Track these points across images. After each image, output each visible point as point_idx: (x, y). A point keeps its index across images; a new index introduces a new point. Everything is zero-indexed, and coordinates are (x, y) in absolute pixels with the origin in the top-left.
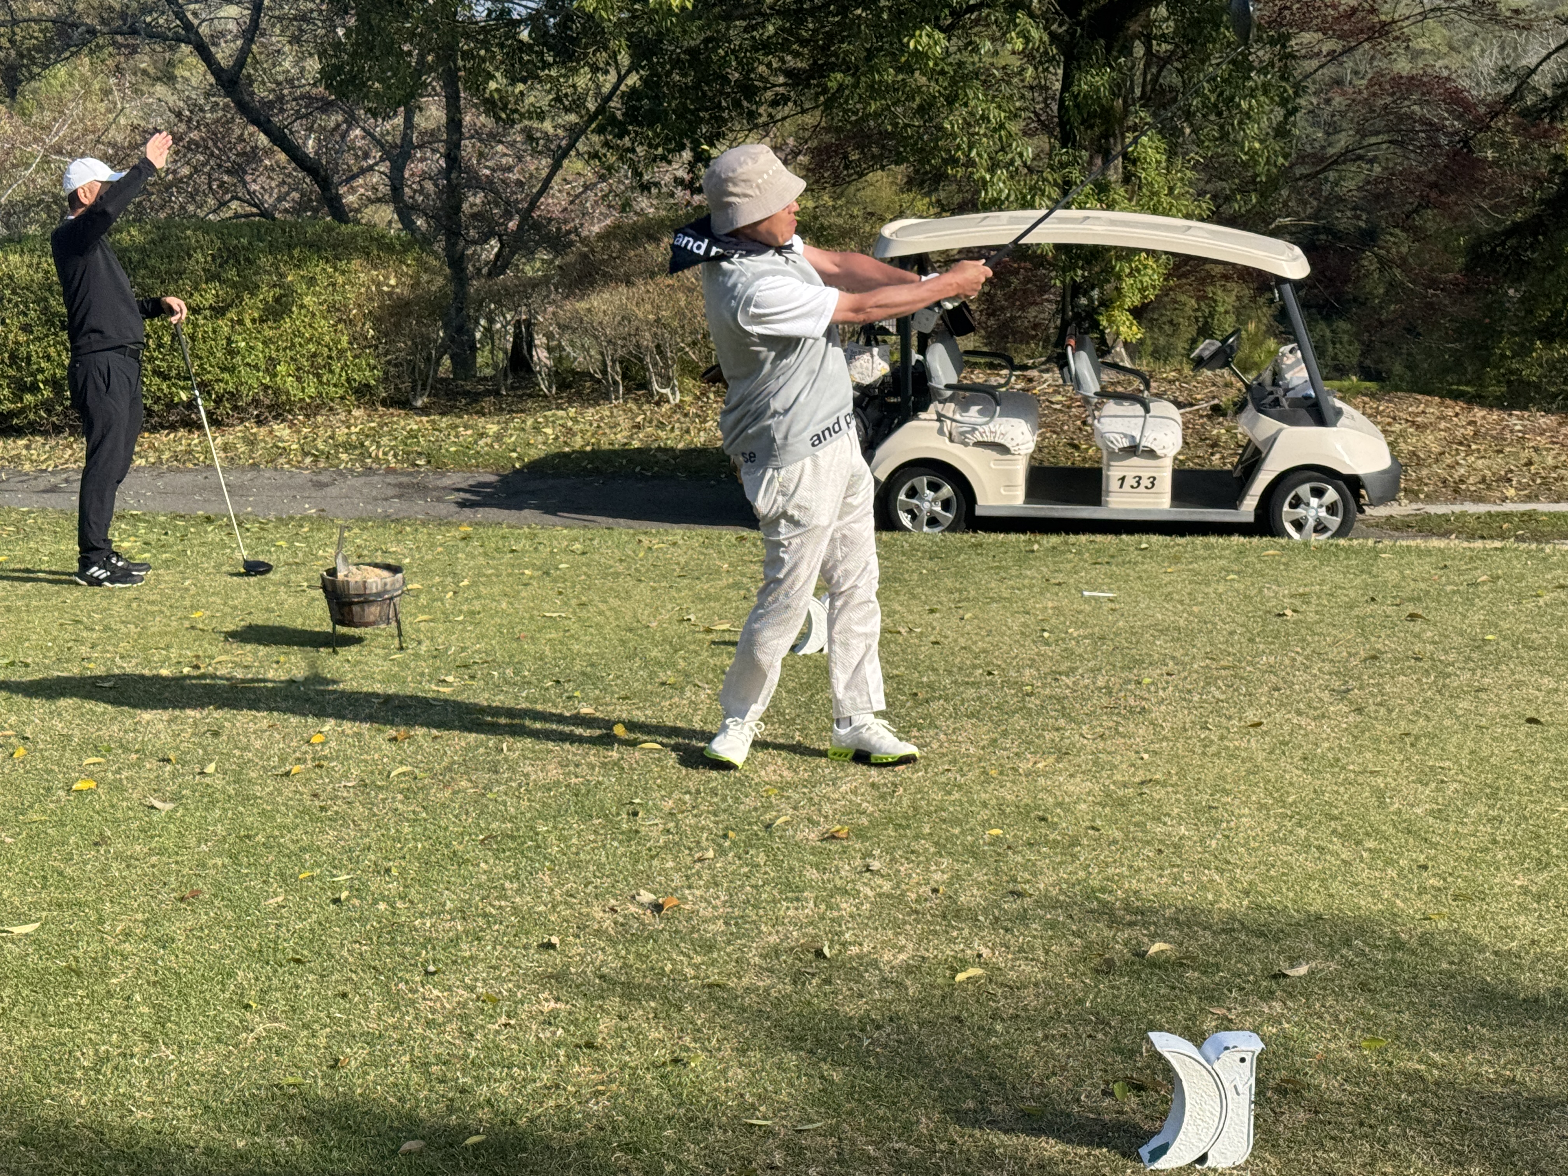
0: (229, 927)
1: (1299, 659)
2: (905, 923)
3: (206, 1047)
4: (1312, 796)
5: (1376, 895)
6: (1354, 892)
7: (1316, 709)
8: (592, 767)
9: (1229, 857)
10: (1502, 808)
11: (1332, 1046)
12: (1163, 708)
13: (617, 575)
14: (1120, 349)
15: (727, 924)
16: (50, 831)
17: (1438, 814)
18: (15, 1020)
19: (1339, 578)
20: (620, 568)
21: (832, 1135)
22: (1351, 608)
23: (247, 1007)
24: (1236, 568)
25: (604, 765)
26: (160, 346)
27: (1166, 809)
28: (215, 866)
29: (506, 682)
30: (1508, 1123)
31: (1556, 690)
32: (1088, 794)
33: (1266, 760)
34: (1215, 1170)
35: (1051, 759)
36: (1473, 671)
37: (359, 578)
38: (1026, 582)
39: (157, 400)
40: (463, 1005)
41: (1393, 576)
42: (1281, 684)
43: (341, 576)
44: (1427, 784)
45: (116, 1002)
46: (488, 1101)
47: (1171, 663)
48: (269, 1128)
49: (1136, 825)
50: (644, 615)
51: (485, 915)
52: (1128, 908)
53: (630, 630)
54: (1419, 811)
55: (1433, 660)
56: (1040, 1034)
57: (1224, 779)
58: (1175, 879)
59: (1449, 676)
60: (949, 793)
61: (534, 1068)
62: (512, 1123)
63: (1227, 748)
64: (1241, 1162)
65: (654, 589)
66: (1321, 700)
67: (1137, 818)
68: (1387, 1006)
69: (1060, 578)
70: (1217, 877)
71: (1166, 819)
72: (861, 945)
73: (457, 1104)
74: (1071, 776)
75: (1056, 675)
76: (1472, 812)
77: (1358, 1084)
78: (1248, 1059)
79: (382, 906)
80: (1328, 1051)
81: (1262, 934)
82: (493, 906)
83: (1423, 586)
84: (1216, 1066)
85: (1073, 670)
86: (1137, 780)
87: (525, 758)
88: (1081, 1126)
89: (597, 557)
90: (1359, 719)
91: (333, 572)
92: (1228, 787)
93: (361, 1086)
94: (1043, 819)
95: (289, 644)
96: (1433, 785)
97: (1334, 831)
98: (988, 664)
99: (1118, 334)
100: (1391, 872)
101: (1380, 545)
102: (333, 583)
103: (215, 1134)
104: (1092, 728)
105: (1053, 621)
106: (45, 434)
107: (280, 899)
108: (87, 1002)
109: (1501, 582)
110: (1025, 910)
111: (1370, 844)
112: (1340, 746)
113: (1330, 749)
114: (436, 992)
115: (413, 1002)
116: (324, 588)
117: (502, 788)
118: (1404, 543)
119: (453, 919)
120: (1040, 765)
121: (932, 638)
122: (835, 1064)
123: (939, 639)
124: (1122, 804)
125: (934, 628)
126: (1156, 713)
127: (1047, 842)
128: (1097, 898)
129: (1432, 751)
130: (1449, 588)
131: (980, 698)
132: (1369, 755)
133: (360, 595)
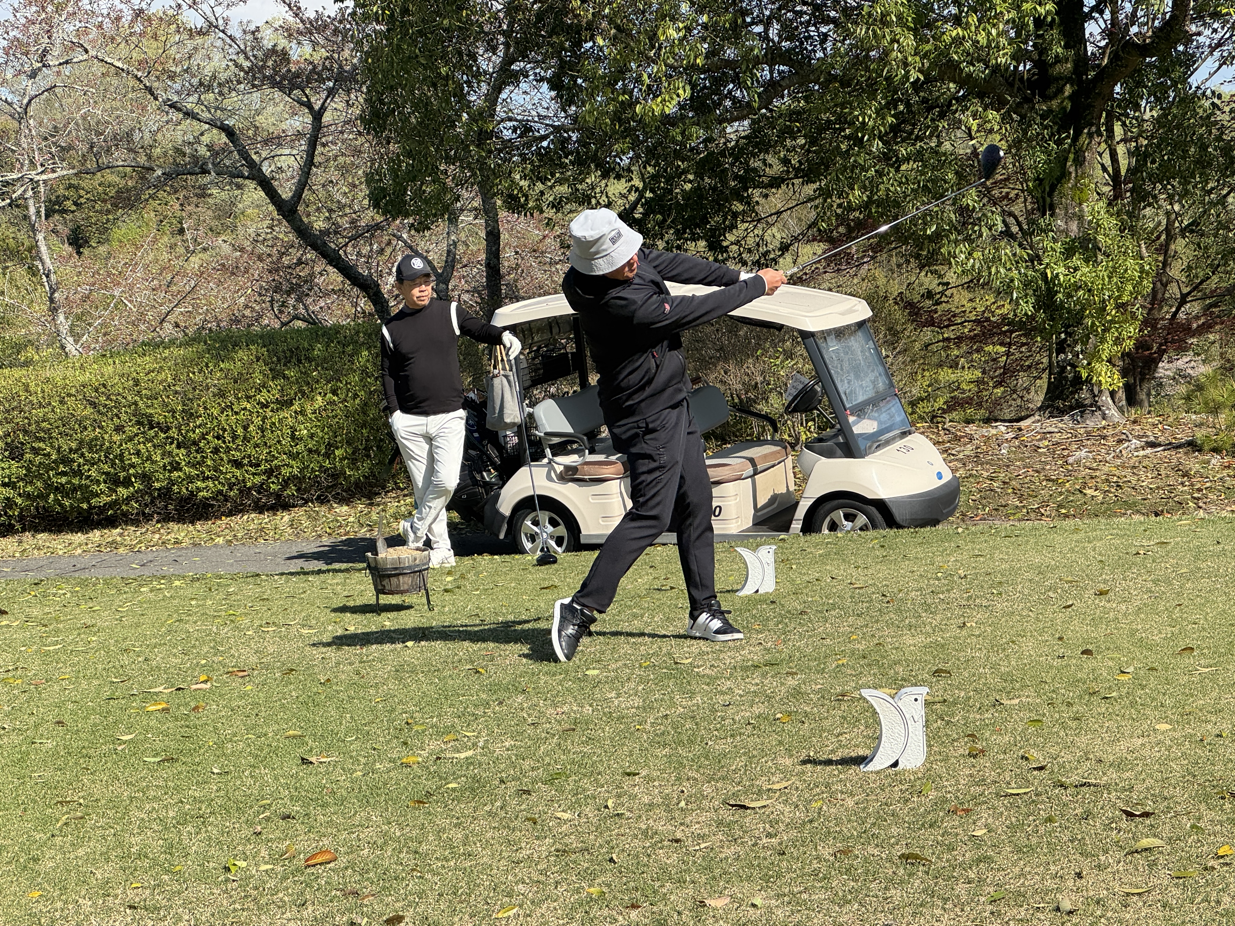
14: (1106, 398)
37: (394, 556)
43: (381, 555)
64: (920, 764)
91: (375, 552)
99: (1099, 384)
102: (376, 560)
133: (396, 569)
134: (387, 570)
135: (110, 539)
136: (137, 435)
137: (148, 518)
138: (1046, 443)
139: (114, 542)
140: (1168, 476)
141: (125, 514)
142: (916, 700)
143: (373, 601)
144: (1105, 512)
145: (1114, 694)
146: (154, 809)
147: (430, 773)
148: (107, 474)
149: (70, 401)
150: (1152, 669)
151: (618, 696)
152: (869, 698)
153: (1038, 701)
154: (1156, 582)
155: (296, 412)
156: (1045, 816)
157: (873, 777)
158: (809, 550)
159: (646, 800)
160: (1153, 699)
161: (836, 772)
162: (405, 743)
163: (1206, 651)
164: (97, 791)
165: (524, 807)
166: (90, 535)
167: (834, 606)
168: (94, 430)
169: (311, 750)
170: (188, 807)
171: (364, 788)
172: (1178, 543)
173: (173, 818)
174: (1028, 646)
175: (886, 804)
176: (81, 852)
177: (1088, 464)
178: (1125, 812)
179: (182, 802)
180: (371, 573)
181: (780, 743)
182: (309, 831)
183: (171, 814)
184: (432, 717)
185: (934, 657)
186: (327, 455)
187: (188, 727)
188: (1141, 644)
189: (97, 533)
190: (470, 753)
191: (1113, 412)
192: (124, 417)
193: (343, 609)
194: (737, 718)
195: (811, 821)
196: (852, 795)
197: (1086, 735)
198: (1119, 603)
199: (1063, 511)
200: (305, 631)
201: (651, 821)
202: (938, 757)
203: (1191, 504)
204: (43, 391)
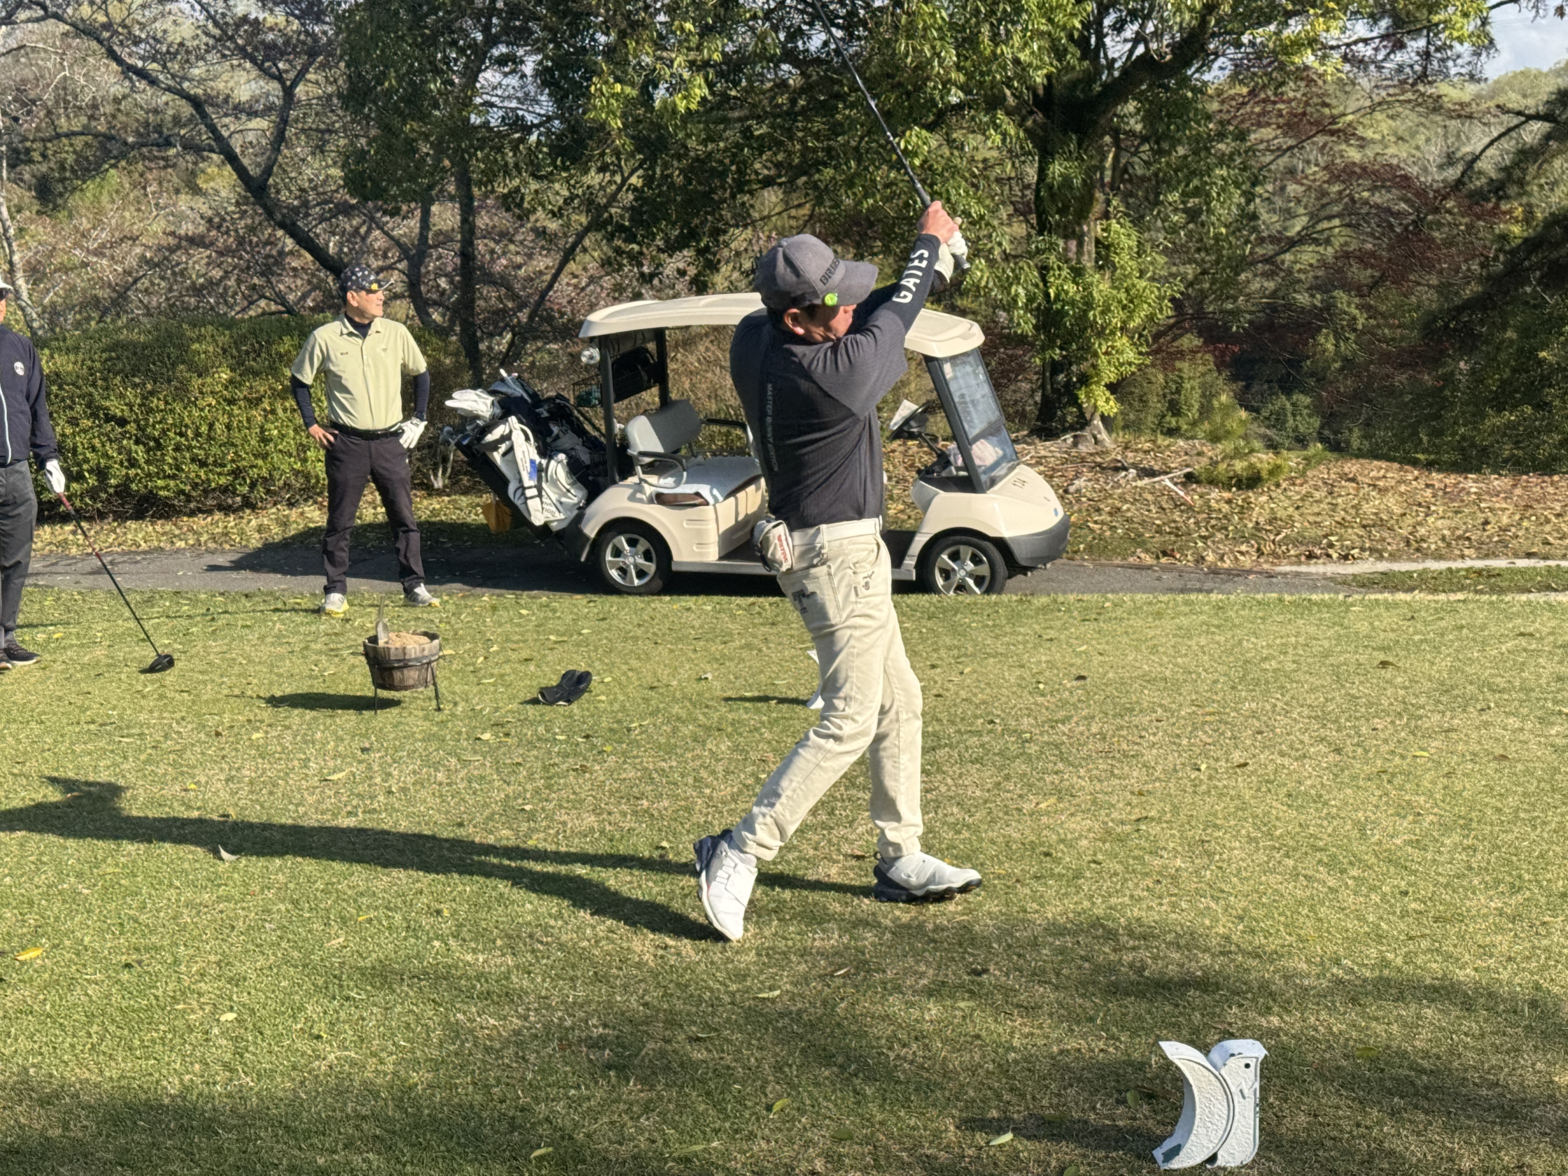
0: (296, 967)
1: (1279, 704)
2: (924, 950)
3: (282, 1074)
4: (1298, 829)
5: (1361, 919)
6: (1341, 916)
7: (1297, 750)
8: (624, 814)
9: (1223, 886)
10: (1476, 837)
11: (1327, 1056)
12: (1154, 751)
13: (636, 639)
14: (1097, 422)
15: (759, 955)
16: (123, 882)
17: (1416, 844)
18: (104, 1053)
19: (1312, 630)
20: (639, 632)
21: (868, 1144)
22: (1326, 657)
23: (318, 1037)
24: (1216, 622)
25: (635, 813)
26: (198, 434)
27: (1162, 844)
28: (279, 911)
29: (539, 739)
30: (1494, 1122)
31: (1522, 730)
32: (1089, 830)
33: (1253, 797)
34: (1224, 1169)
35: (1053, 800)
36: (1443, 713)
37: (398, 645)
38: (1020, 638)
39: (195, 486)
40: (517, 1033)
41: (1364, 627)
42: (1264, 729)
43: (381, 643)
44: (1404, 817)
45: (196, 1037)
46: (547, 1119)
47: (1160, 710)
48: (346, 1146)
49: (1135, 858)
50: (664, 674)
51: (533, 951)
52: (1131, 934)
53: (652, 688)
54: (1398, 842)
55: (1404, 703)
56: (1055, 1049)
57: (1215, 815)
58: (1174, 905)
59: (1420, 718)
60: (959, 832)
61: (587, 1088)
62: (571, 1138)
63: (1216, 787)
64: (1248, 1161)
65: (671, 651)
66: (1302, 742)
67: (1136, 853)
68: (1377, 1019)
69: (1052, 634)
70: (1213, 905)
71: (1163, 853)
72: (884, 972)
73: (519, 1121)
74: (1072, 815)
75: (1053, 723)
76: (1447, 842)
77: (1353, 1090)
78: (1252, 1065)
79: (436, 943)
80: (1324, 1060)
81: (1258, 956)
82: (541, 943)
83: (1392, 635)
84: (1223, 1072)
85: (1068, 719)
86: (1134, 817)
87: (561, 806)
88: (1097, 1131)
89: (615, 622)
90: (1338, 758)
91: (374, 639)
92: (1218, 822)
93: (428, 1107)
94: (1047, 854)
95: (333, 708)
96: (1411, 818)
97: (1320, 862)
98: (988, 714)
99: (1095, 407)
100: (1375, 898)
101: (1350, 599)
102: (375, 649)
103: (296, 1152)
104: (1089, 771)
105: (1047, 673)
106: (90, 519)
107: (341, 940)
108: (170, 1036)
109: (1465, 631)
110: (1036, 938)
111: (1354, 872)
112: (1322, 784)
113: (1313, 786)
114: (492, 1021)
115: (471, 1031)
116: (366, 655)
117: (542, 835)
118: (1373, 597)
119: (503, 955)
120: (1043, 806)
121: (935, 692)
122: (867, 1079)
123: (941, 692)
124: (1121, 839)
125: (936, 682)
126: (1149, 756)
127: (1052, 876)
128: (1102, 925)
129: (1408, 786)
130: (1417, 638)
131: (982, 746)
132: (1349, 791)
133: (399, 661)
134: (388, 661)
135: (61, 538)
136: (91, 428)
152: (1173, 1055)
177: (1088, 494)
192: (77, 408)
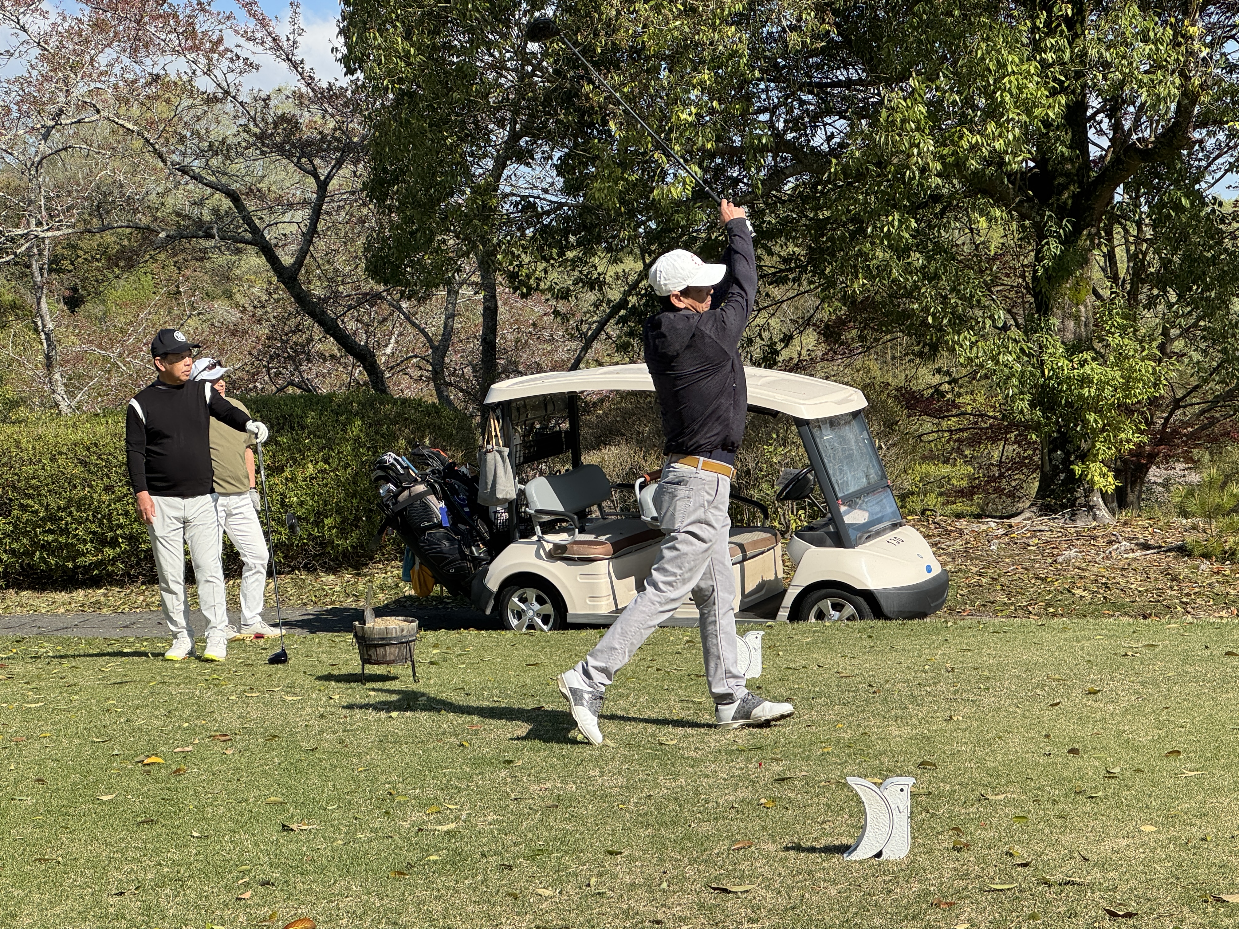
14: (1097, 499)
34: (886, 861)
37: (382, 626)
43: (368, 624)
64: (904, 855)
84: (885, 794)
99: (1093, 482)
102: (363, 629)
133: (383, 639)
134: (373, 639)
135: (94, 599)
136: (126, 495)
137: (133, 579)
138: (1036, 541)
139: (97, 602)
140: (1156, 580)
141: (110, 575)
142: (902, 790)
143: (358, 670)
144: (1093, 613)
145: (1100, 794)
146: (132, 870)
147: (412, 844)
148: (94, 533)
149: (61, 460)
150: (1138, 770)
151: (602, 774)
152: (855, 787)
153: (1023, 797)
154: (1143, 684)
155: (286, 479)
156: (1029, 913)
157: (856, 866)
158: (796, 638)
159: (628, 879)
160: (1139, 801)
161: (819, 860)
162: (387, 813)
163: (1192, 755)
164: (76, 849)
165: (504, 882)
166: (74, 594)
167: (820, 695)
168: (84, 489)
169: (292, 817)
170: (166, 869)
171: (345, 857)
172: (1166, 647)
173: (151, 880)
174: (1015, 742)
175: (869, 894)
176: (58, 910)
177: (1077, 564)
178: (1109, 912)
179: (161, 865)
180: (358, 642)
181: (764, 828)
182: (288, 898)
183: (149, 876)
184: (414, 788)
185: (920, 750)
186: (316, 524)
187: (168, 789)
188: (1127, 744)
189: (81, 592)
190: (452, 826)
191: (1103, 512)
192: (114, 476)
193: (328, 678)
194: (720, 802)
195: (793, 908)
196: (834, 883)
197: (1071, 833)
198: (1106, 703)
199: (1051, 610)
200: (289, 698)
201: (632, 902)
202: (922, 850)
203: (1179, 609)
204: (34, 449)
